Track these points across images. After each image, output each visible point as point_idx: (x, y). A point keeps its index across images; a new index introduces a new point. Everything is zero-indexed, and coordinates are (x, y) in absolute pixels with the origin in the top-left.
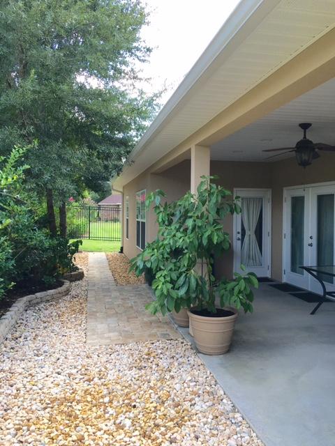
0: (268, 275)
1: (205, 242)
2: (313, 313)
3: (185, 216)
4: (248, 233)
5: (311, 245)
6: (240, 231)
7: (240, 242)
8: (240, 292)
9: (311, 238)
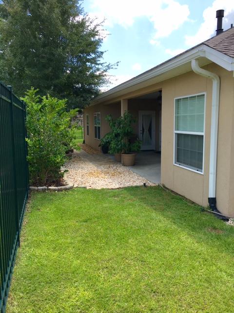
0: (154, 149)
1: (126, 131)
3: (120, 124)
4: (145, 130)
6: (142, 130)
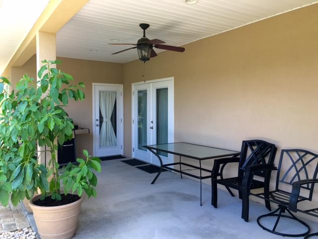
0: (121, 153)
2: (153, 183)
4: (105, 120)
5: (152, 128)
6: (98, 119)
7: (98, 128)
8: (82, 178)
9: (152, 122)
